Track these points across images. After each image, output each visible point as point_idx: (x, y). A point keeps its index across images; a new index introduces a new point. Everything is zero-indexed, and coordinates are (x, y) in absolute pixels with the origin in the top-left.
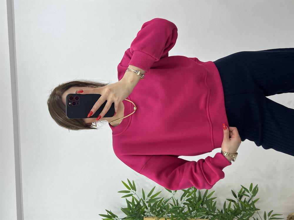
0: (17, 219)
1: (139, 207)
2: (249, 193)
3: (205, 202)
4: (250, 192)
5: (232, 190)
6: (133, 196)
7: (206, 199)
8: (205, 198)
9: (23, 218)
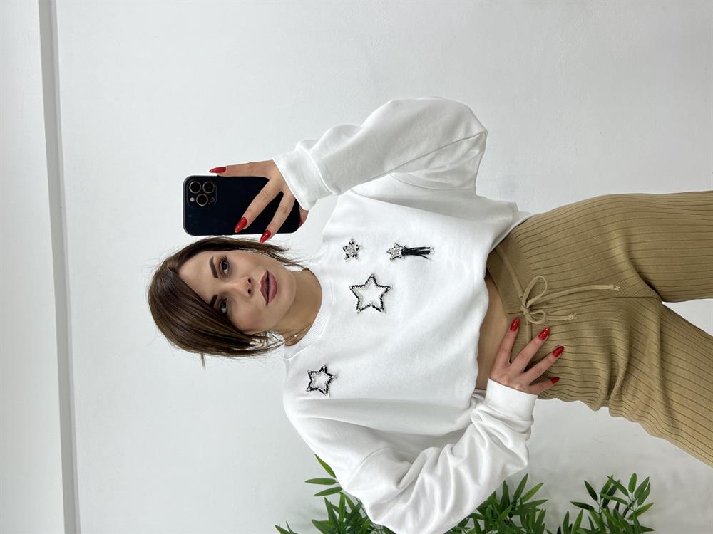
0: (66, 532)
1: (356, 520)
2: (627, 495)
3: (517, 509)
4: (630, 493)
5: (586, 482)
6: (342, 493)
7: (521, 503)
8: (519, 499)
9: (78, 529)
